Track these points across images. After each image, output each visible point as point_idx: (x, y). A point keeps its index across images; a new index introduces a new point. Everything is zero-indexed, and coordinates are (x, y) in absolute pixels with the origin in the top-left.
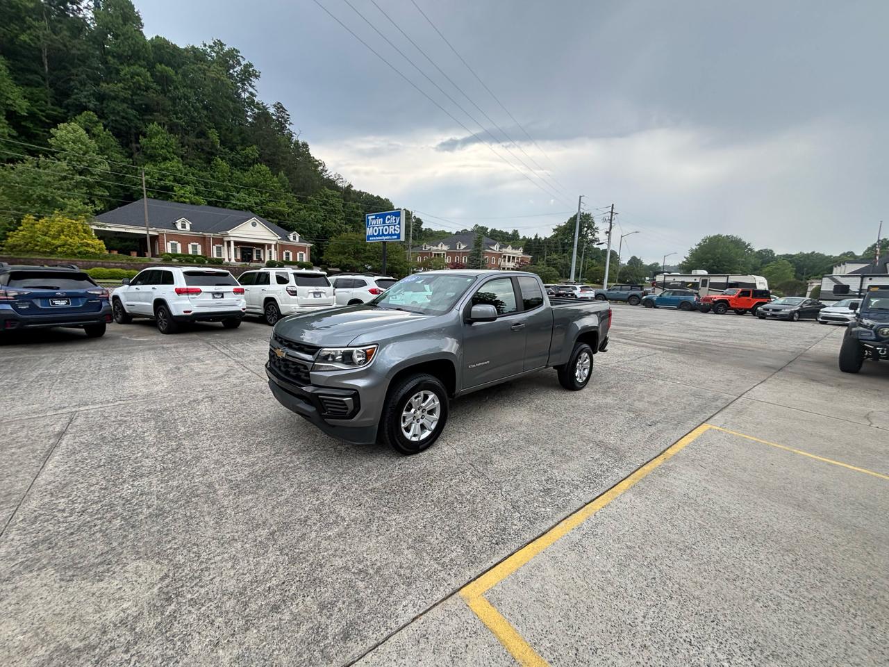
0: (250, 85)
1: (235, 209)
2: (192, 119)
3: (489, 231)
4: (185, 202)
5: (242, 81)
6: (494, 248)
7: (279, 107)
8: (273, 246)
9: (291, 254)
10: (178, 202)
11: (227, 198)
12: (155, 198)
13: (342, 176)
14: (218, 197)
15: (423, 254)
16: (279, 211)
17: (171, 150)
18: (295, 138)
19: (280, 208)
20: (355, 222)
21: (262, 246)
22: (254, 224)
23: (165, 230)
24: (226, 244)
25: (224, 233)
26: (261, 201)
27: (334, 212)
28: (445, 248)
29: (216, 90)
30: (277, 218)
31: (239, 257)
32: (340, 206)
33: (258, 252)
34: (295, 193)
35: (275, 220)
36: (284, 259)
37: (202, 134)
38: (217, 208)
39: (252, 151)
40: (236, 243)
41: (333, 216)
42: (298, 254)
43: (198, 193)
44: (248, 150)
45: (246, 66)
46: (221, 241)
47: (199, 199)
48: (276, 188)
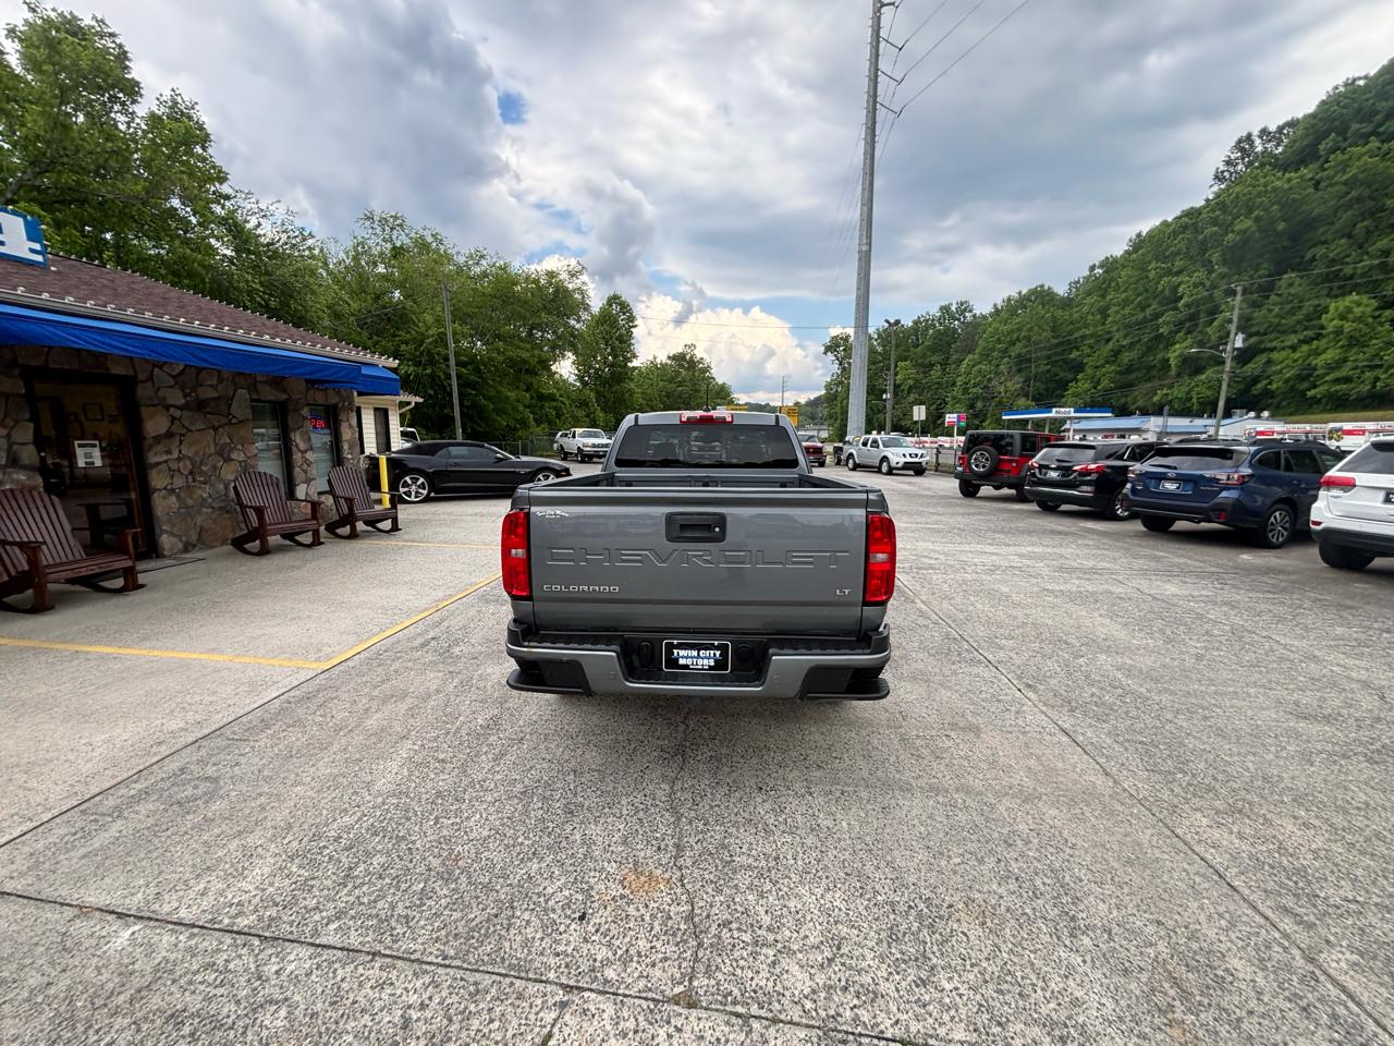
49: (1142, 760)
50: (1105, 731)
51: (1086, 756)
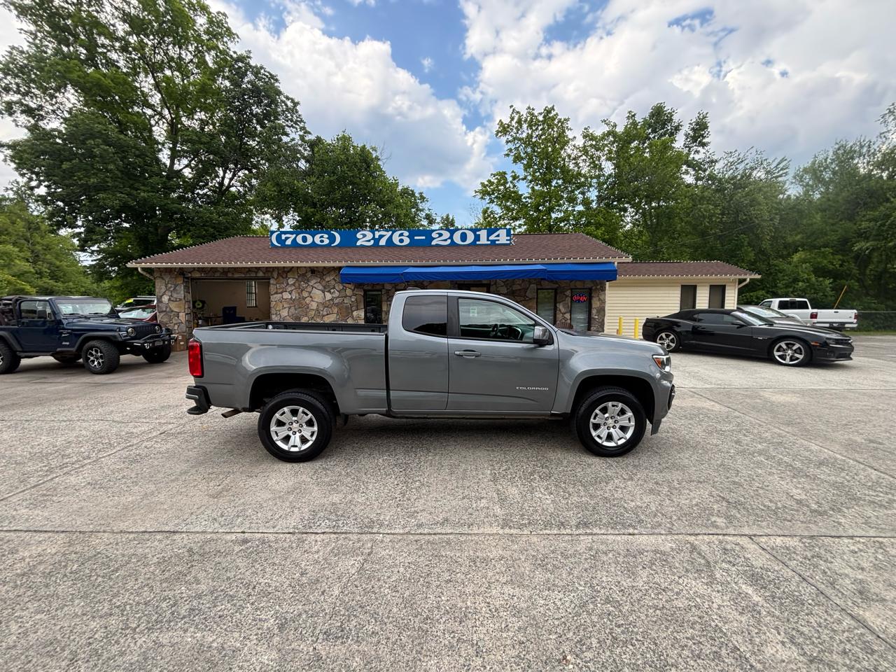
49: (107, 557)
50: (150, 555)
51: (143, 530)
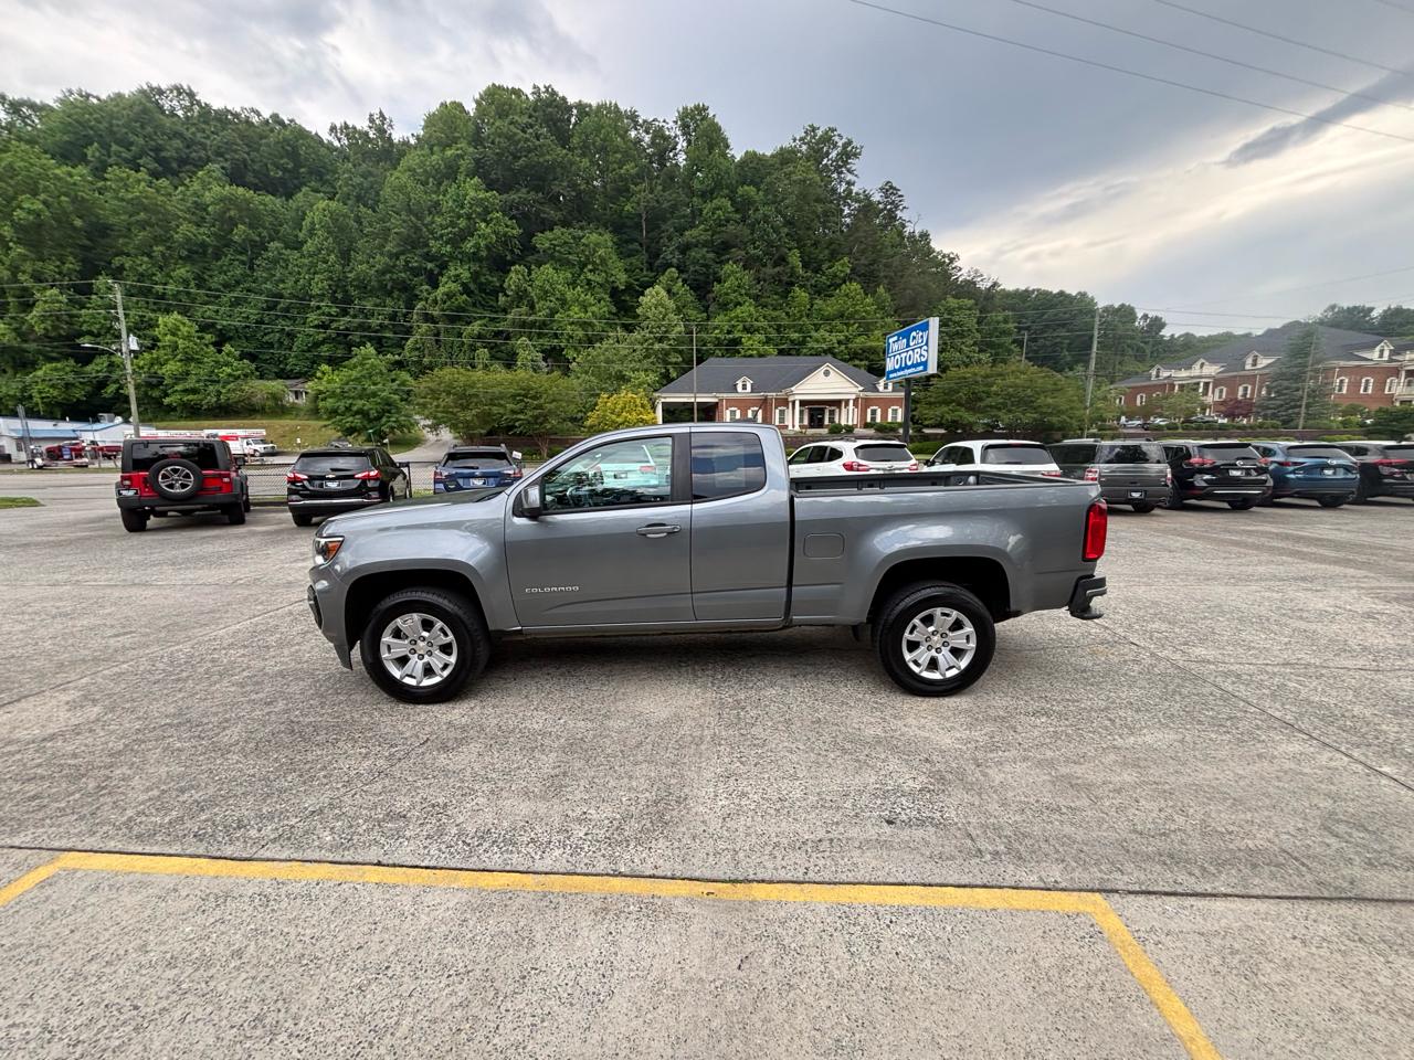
0: (849, 171)
1: (811, 355)
2: (770, 244)
3: (1375, 314)
4: (751, 356)
5: (838, 170)
6: (1375, 355)
7: (889, 190)
8: (851, 403)
9: (879, 412)
10: (745, 356)
11: (803, 343)
12: (723, 356)
13: (982, 271)
14: (792, 342)
15: (1148, 389)
16: (871, 348)
17: (743, 292)
18: (908, 229)
19: (873, 344)
20: (1000, 346)
21: (837, 403)
22: (827, 373)
23: (725, 395)
24: (790, 405)
25: (788, 390)
26: (846, 337)
27: (960, 335)
28: (1211, 370)
29: (803, 196)
30: (867, 359)
31: (806, 422)
32: (972, 323)
33: (832, 413)
34: (899, 316)
35: (863, 363)
36: (869, 420)
37: (782, 260)
38: (790, 357)
39: (842, 266)
40: (803, 403)
41: (958, 341)
42: (890, 411)
43: (768, 341)
44: (837, 266)
45: (845, 145)
46: (785, 402)
47: (770, 349)
48: (869, 314)
